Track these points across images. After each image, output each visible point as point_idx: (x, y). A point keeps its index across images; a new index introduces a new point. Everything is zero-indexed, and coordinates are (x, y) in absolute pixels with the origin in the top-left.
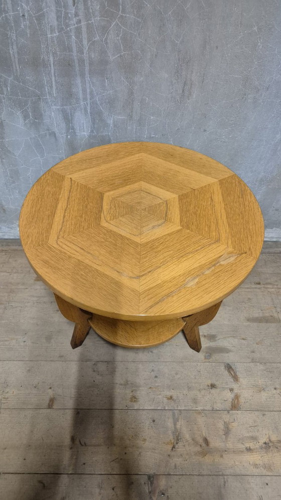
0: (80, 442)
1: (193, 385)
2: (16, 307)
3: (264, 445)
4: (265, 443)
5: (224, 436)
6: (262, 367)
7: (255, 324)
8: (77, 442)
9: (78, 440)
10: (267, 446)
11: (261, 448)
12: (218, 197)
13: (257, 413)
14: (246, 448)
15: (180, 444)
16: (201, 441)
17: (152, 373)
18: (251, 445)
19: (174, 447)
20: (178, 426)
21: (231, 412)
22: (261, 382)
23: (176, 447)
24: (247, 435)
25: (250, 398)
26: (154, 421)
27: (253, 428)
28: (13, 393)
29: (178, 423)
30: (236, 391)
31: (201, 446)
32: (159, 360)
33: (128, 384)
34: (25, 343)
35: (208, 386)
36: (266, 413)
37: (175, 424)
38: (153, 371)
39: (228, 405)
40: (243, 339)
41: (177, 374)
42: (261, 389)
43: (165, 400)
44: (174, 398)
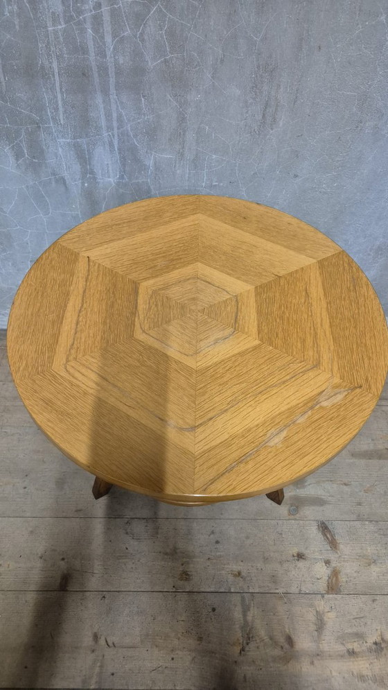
0: (106, 641)
1: (272, 554)
2: (13, 435)
3: (374, 647)
4: (376, 643)
5: (316, 633)
6: (372, 527)
7: (363, 462)
8: (102, 642)
9: (103, 638)
10: (378, 647)
11: (370, 650)
12: (316, 291)
13: (364, 598)
14: (348, 651)
15: (252, 645)
16: (282, 640)
17: (212, 536)
18: (355, 646)
19: (243, 650)
20: (249, 618)
21: (326, 596)
22: (370, 550)
23: (247, 649)
24: (350, 631)
25: (355, 575)
26: (214, 610)
27: (357, 620)
28: (8, 567)
29: (249, 613)
30: (333, 564)
31: (282, 647)
32: (222, 517)
33: (176, 553)
34: (26, 490)
35: (294, 556)
36: (378, 597)
37: (245, 615)
38: (213, 532)
39: (322, 586)
40: (345, 484)
41: (247, 538)
42: (372, 562)
43: (231, 578)
44: (243, 574)
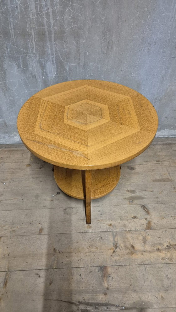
0: (59, 251)
1: (123, 217)
2: (16, 181)
3: (167, 247)
4: (167, 246)
5: (143, 244)
6: (163, 206)
7: (158, 183)
8: (57, 251)
9: (57, 250)
10: (169, 247)
11: (165, 249)
13: (161, 230)
14: (157, 249)
15: (118, 249)
16: (130, 247)
17: (99, 212)
18: (160, 248)
19: (114, 251)
20: (116, 240)
21: (146, 230)
22: (163, 214)
23: (116, 251)
24: (157, 242)
25: (157, 222)
26: (101, 238)
27: (159, 238)
28: (18, 228)
29: (116, 238)
30: (148, 219)
31: (130, 249)
32: (103, 205)
33: (85, 219)
34: (23, 200)
35: (132, 217)
36: (167, 230)
37: (114, 239)
39: (144, 227)
40: (151, 191)
41: (113, 212)
42: (163, 218)
43: (108, 226)
44: (113, 225)
